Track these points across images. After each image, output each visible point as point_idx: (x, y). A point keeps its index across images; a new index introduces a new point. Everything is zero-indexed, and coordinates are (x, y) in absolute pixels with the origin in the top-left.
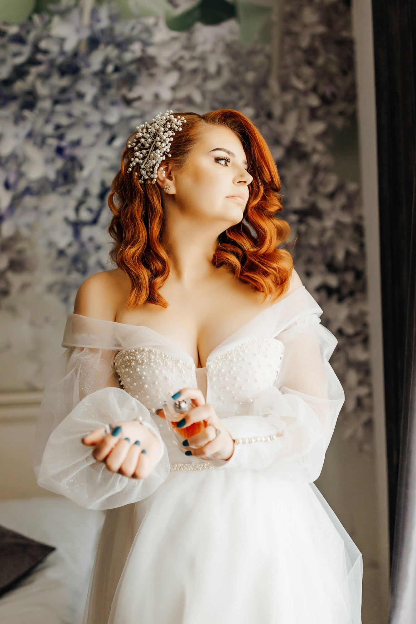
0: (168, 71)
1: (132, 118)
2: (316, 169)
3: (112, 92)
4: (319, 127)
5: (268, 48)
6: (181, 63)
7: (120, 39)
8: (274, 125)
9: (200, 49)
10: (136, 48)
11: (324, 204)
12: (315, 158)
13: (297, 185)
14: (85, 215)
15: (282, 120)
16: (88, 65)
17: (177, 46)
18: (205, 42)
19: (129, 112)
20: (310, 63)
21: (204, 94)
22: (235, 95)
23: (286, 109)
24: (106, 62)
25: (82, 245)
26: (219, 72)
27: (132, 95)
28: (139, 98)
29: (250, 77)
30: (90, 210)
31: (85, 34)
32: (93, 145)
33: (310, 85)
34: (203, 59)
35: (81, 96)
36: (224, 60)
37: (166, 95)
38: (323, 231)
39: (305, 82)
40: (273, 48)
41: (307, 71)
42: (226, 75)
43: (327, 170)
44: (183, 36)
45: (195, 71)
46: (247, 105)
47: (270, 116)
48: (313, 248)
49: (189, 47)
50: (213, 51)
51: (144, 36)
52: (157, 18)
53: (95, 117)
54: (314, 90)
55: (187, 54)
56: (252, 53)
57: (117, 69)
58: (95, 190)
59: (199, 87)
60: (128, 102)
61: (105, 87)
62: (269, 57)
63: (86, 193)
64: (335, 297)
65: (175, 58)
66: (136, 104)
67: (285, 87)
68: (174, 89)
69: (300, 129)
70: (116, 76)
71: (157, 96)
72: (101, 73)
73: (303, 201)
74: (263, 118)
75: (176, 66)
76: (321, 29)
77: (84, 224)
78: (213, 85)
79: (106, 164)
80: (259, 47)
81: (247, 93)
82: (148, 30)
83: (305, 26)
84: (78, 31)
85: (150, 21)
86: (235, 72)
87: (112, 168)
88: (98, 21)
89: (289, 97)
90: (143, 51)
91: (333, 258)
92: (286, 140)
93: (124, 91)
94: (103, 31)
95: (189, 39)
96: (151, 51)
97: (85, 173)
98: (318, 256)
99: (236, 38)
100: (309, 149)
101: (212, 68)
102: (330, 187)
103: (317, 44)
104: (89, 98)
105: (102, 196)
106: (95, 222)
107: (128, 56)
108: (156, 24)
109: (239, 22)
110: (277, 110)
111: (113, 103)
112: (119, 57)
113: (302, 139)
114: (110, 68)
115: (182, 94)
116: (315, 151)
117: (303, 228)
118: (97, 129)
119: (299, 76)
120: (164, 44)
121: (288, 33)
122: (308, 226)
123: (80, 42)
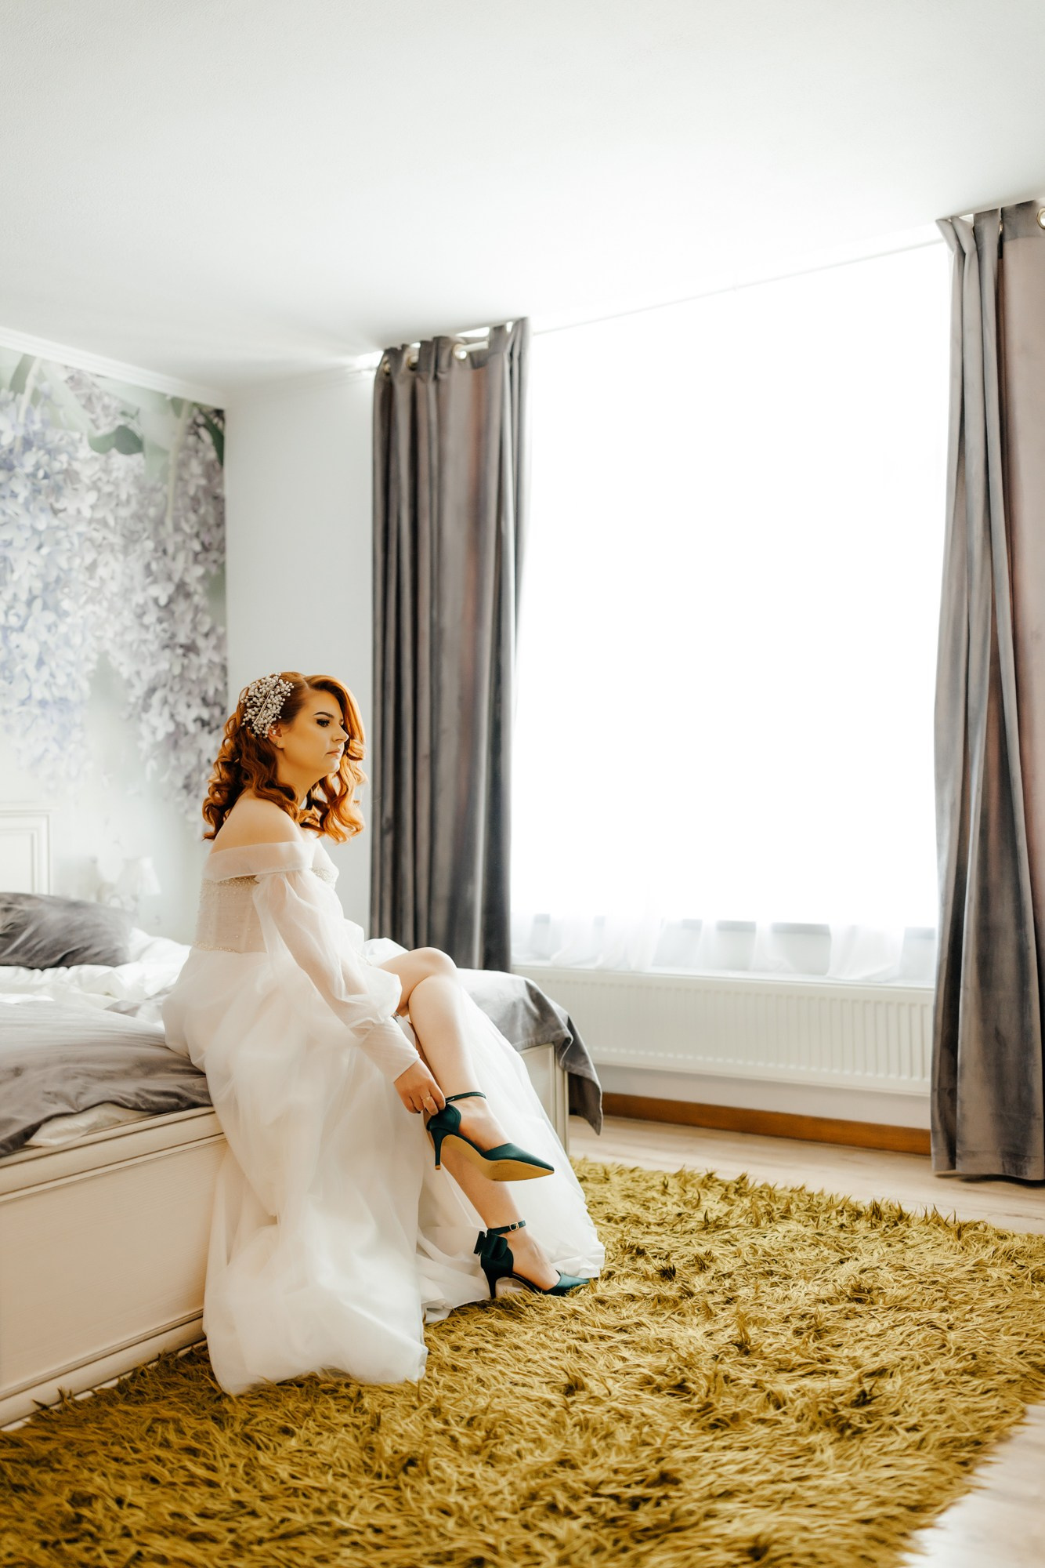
0: (89, 489)
1: (58, 528)
2: (197, 609)
3: (42, 497)
4: (199, 571)
5: (165, 488)
6: (100, 484)
7: (50, 446)
8: (168, 560)
9: (114, 474)
10: (64, 458)
11: (201, 643)
12: (196, 599)
13: (183, 621)
14: (13, 621)
15: (174, 559)
16: (22, 465)
17: (97, 467)
18: (119, 469)
19: (55, 522)
20: (195, 511)
21: (116, 519)
22: (140, 526)
23: (177, 550)
24: (37, 467)
25: (10, 652)
26: (128, 501)
27: (58, 506)
28: (64, 510)
29: (152, 512)
30: (18, 616)
31: (21, 432)
32: (23, 549)
33: (195, 530)
34: (116, 484)
35: (14, 495)
36: (133, 491)
37: (87, 513)
38: (200, 667)
39: (192, 527)
40: (169, 488)
41: (192, 517)
42: (134, 506)
43: (204, 611)
44: (103, 457)
45: (110, 494)
46: (148, 538)
47: (165, 552)
48: (193, 682)
49: (106, 470)
50: (124, 479)
51: (71, 449)
52: (82, 434)
53: (25, 520)
54: (197, 535)
55: (105, 478)
56: (154, 490)
57: (46, 476)
58: (24, 596)
59: (112, 511)
60: (55, 512)
61: (36, 491)
62: (166, 497)
63: (15, 597)
64: (207, 729)
65: (95, 478)
66: (61, 515)
67: (177, 529)
68: (93, 507)
69: (186, 570)
70: (45, 482)
71: (79, 511)
72: (34, 475)
73: (188, 637)
74: (160, 554)
75: (95, 486)
76: (203, 482)
77: (12, 629)
78: (124, 512)
79: (34, 571)
80: (159, 485)
81: (149, 526)
82: (73, 443)
83: (192, 475)
84: (13, 427)
85: (77, 436)
86: (141, 505)
87: (40, 576)
88: (33, 422)
89: (179, 538)
90: (70, 464)
91: (206, 692)
92: (176, 578)
93: (52, 500)
94: (35, 434)
95: (106, 462)
96: (76, 466)
97: (15, 577)
98: (196, 691)
99: (143, 471)
100: (192, 589)
101: (124, 497)
102: (205, 628)
103: (200, 495)
104: (21, 499)
105: (29, 603)
106: (22, 629)
107: (57, 466)
108: (81, 440)
109: (144, 456)
110: (171, 550)
111: (42, 510)
112: (49, 465)
113: (188, 580)
114: (41, 474)
115: (99, 515)
116: (195, 592)
117: (186, 662)
118: (27, 534)
119: (187, 521)
120: (87, 462)
121: (180, 478)
122: (190, 660)
123: (15, 438)
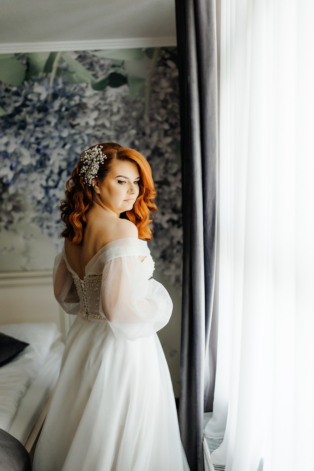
0: (93, 110)
1: (75, 134)
2: (167, 161)
3: (65, 121)
4: (169, 140)
5: (143, 99)
6: (100, 107)
7: (68, 94)
8: (146, 138)
9: (109, 100)
10: (77, 98)
11: (171, 179)
12: (167, 156)
13: (158, 169)
14: (51, 183)
15: (150, 136)
16: (52, 107)
17: (97, 98)
18: (111, 96)
19: (73, 131)
20: (165, 107)
21: (111, 123)
22: (126, 123)
23: (152, 131)
24: (61, 106)
25: (50, 199)
26: (118, 112)
27: (75, 123)
28: (78, 124)
29: (134, 114)
30: (53, 181)
31: (51, 91)
32: (55, 148)
33: (165, 118)
34: (110, 104)
35: (49, 123)
36: (121, 106)
37: (92, 123)
38: (171, 192)
39: (162, 117)
40: (145, 99)
41: (163, 111)
42: (122, 113)
43: (172, 161)
44: (100, 93)
45: (106, 111)
46: (132, 128)
47: (144, 134)
48: (165, 201)
49: (104, 98)
50: (115, 101)
51: (81, 93)
52: (87, 84)
53: (56, 134)
54: (167, 121)
55: (102, 102)
56: (135, 102)
57: (67, 110)
58: (56, 170)
59: (108, 119)
60: (73, 126)
61: (61, 118)
62: (144, 104)
63: (52, 172)
64: (176, 225)
65: (97, 104)
66: (77, 127)
67: (152, 119)
68: (96, 120)
69: (159, 141)
70: (66, 113)
71: (87, 123)
72: (59, 111)
73: (161, 177)
74: (140, 135)
75: (97, 108)
76: (170, 90)
77: (50, 188)
78: (116, 118)
79: (61, 158)
80: (139, 99)
81: (133, 122)
82: (82, 89)
83: (162, 88)
84: (47, 90)
85: (84, 85)
86: (127, 112)
87: (65, 160)
88: (58, 85)
89: (154, 125)
90: (80, 100)
91: (175, 206)
92: (152, 146)
93: (71, 121)
94: (60, 90)
95: (103, 95)
96: (84, 100)
97: (51, 162)
98: (168, 205)
99: (127, 94)
100: (163, 151)
101: (115, 109)
102: (174, 170)
103: (168, 98)
104: (53, 124)
105: (60, 174)
106: (56, 187)
107: (73, 103)
108: (87, 87)
109: (129, 86)
110: (148, 131)
111: (65, 127)
112: (68, 103)
113: (160, 146)
114: (63, 109)
115: (100, 122)
116: (166, 152)
117: (160, 190)
118: (57, 140)
119: (159, 114)
120: (91, 97)
121: (154, 92)
122: (163, 189)
123: (48, 95)
